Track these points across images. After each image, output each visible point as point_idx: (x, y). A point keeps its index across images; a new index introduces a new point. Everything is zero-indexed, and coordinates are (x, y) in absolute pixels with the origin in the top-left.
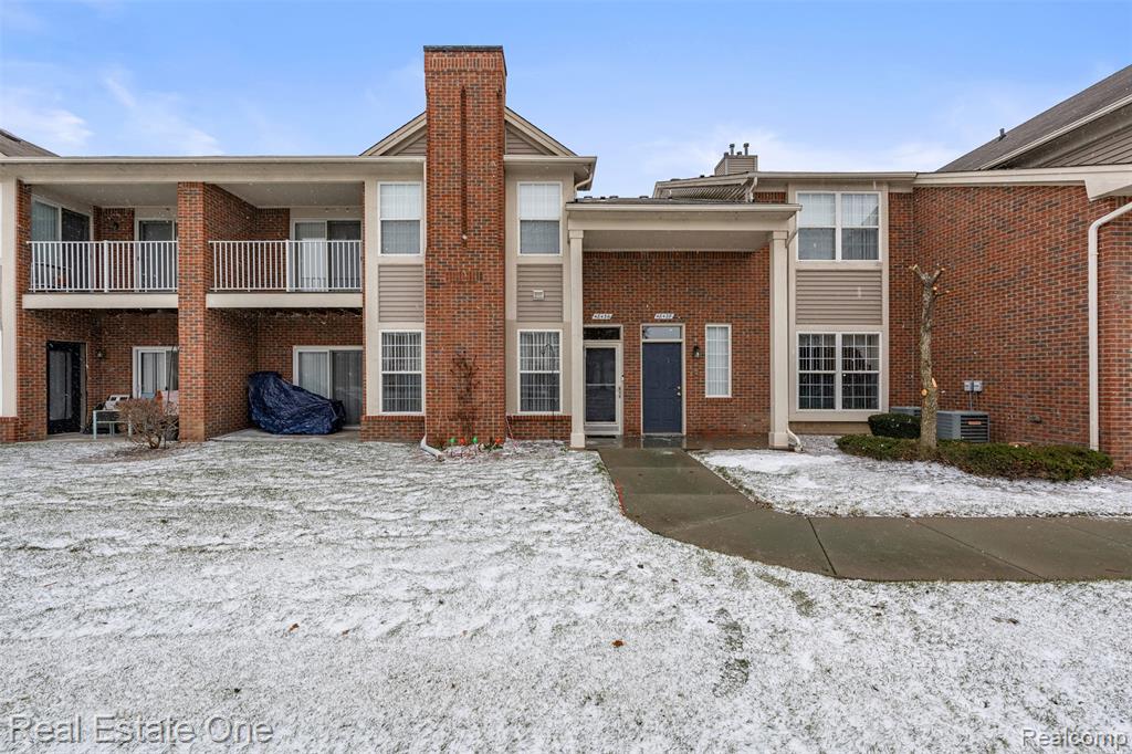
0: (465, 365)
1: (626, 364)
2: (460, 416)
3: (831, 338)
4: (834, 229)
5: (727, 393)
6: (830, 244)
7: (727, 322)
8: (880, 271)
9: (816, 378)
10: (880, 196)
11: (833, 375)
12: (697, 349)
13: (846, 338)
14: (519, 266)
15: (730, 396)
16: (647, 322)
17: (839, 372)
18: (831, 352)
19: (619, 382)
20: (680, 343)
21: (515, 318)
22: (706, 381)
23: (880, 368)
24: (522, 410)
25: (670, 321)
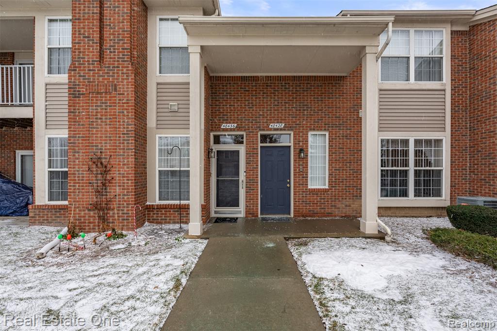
0: (102, 163)
1: (248, 163)
2: (96, 207)
3: (406, 142)
4: (409, 58)
5: (325, 185)
6: (405, 69)
7: (325, 130)
8: (444, 90)
9: (394, 173)
10: (444, 31)
11: (406, 171)
12: (302, 151)
13: (418, 142)
14: (158, 84)
15: (327, 187)
16: (264, 130)
17: (411, 168)
18: (406, 153)
19: (242, 177)
20: (290, 147)
21: (155, 125)
22: (309, 176)
23: (444, 166)
24: (160, 199)
25: (281, 130)
